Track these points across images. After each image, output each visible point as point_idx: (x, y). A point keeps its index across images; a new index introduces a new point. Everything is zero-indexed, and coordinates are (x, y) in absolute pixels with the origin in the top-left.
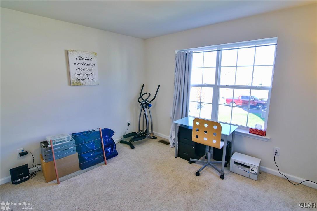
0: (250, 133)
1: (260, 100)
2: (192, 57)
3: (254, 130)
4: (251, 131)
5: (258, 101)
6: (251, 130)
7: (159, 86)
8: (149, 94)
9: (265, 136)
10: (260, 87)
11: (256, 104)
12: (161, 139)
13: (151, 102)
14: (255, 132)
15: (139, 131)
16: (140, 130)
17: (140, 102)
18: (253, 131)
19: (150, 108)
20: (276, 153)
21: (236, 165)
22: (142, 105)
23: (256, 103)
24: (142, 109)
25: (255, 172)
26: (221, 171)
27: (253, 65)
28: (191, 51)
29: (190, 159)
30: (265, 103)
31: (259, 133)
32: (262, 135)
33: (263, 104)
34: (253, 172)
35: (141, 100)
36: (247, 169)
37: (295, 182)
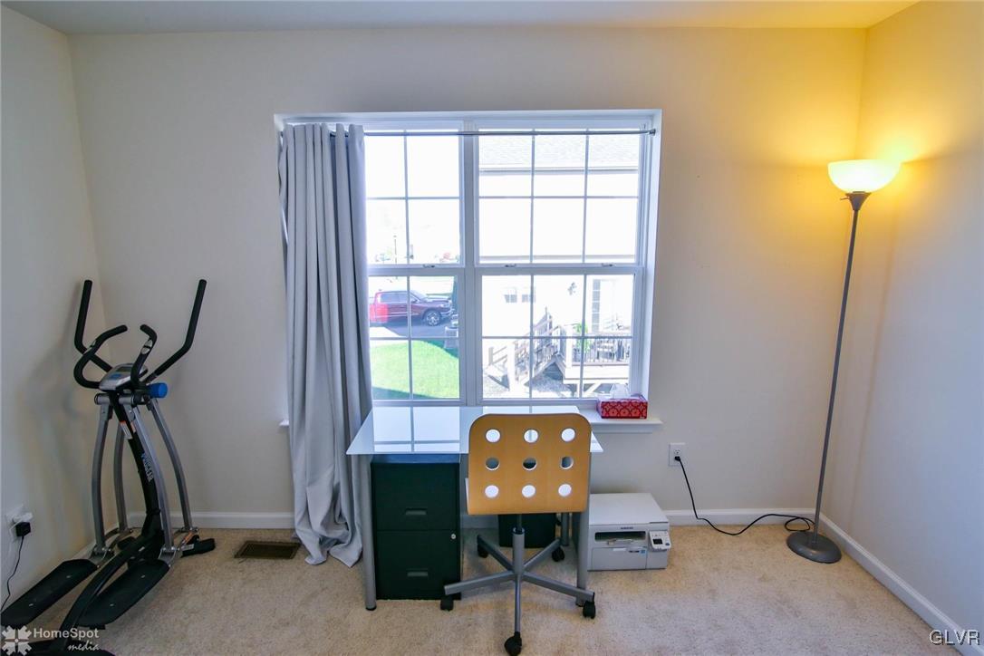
0: (603, 417)
1: (431, 300)
2: (363, 151)
3: (614, 407)
4: (608, 412)
5: (425, 302)
6: (608, 407)
7: (202, 284)
8: (145, 328)
9: (646, 417)
10: (611, 265)
11: (423, 311)
12: (240, 540)
13: (160, 371)
14: (619, 412)
15: (102, 538)
16: (106, 532)
17: (95, 385)
18: (611, 410)
19: (161, 404)
20: (678, 459)
21: (603, 543)
22: (107, 399)
23: (422, 308)
24: (110, 417)
25: (667, 544)
26: (578, 587)
27: (583, 194)
28: (356, 123)
29: (443, 591)
30: (442, 306)
31: (630, 412)
32: (638, 418)
33: (439, 311)
34: (663, 546)
35: (93, 372)
36: (637, 544)
37: (730, 526)
